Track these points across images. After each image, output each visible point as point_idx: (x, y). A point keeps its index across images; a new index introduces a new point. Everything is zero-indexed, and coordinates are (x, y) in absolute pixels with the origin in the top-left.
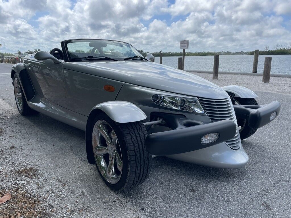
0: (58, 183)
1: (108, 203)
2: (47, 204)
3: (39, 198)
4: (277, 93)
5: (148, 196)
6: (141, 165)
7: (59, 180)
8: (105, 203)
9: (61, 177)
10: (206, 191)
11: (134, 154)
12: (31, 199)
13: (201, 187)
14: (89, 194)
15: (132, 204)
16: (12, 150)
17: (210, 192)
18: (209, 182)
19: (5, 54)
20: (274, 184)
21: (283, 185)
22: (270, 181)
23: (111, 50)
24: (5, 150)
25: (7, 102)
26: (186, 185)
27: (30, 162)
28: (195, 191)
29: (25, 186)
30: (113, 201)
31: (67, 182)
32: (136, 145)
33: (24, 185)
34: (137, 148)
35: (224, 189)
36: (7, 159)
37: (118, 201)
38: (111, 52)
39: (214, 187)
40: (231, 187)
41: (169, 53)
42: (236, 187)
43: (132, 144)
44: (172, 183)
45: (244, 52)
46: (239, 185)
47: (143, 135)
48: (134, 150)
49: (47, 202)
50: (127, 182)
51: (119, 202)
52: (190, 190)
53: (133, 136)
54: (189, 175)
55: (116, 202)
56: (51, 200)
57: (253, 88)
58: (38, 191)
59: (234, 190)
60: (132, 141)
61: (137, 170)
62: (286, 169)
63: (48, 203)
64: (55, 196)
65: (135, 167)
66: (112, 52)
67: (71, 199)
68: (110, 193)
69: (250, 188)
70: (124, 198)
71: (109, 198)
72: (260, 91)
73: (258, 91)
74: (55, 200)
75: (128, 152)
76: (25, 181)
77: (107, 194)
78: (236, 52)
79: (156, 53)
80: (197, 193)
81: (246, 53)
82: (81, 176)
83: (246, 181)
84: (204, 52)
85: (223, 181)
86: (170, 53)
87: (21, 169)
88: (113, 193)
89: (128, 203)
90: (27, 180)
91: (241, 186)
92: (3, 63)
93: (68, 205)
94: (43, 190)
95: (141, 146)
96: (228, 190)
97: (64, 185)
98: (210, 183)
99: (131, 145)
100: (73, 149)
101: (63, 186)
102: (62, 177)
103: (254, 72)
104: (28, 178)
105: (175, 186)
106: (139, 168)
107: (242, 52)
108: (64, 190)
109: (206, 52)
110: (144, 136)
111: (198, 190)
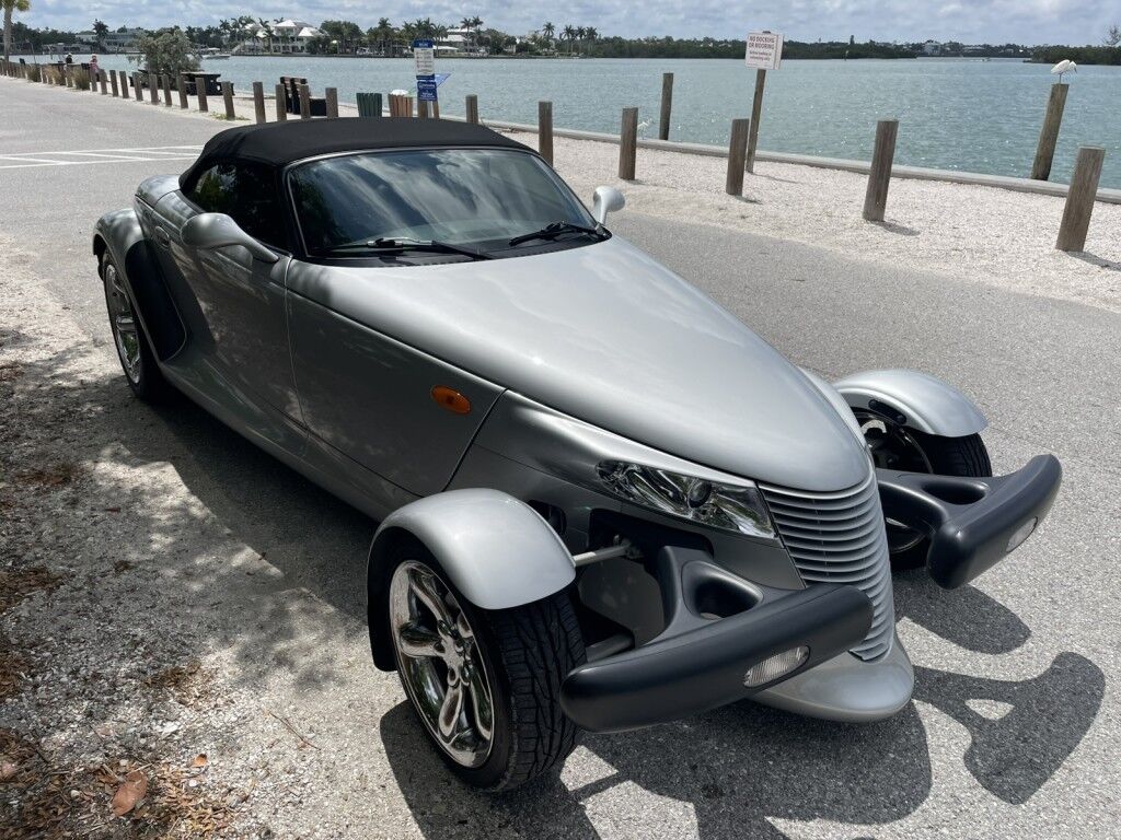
0: (283, 734)
1: (442, 825)
2: (252, 820)
3: (226, 794)
4: (1104, 306)
5: (570, 805)
6: (554, 730)
7: (286, 722)
8: (431, 824)
9: (292, 707)
10: (757, 796)
11: (533, 703)
12: (201, 800)
13: (744, 778)
14: (383, 787)
15: (517, 835)
16: (123, 577)
17: (768, 800)
18: (770, 757)
19: (43, 32)
20: (988, 775)
21: (1017, 781)
22: (976, 764)
23: (467, 24)
24: (99, 578)
25: (80, 325)
26: (695, 767)
27: (190, 635)
28: (722, 794)
29: (179, 741)
30: (457, 821)
31: (311, 730)
32: (540, 673)
33: (176, 738)
34: (543, 682)
35: (815, 793)
36: (111, 622)
37: (471, 820)
38: (465, 30)
39: (786, 780)
40: (841, 784)
41: (707, 40)
42: (858, 784)
43: (527, 673)
44: (651, 755)
45: (1018, 48)
46: (868, 775)
47: (562, 636)
48: (533, 692)
49: (254, 815)
50: (508, 778)
51: (477, 825)
52: (705, 788)
53: (529, 641)
54: (710, 721)
55: (466, 822)
56: (264, 803)
57: (1016, 274)
58: (222, 764)
59: (848, 796)
60: (526, 662)
61: (540, 747)
62: (1043, 711)
63: (256, 817)
64: (275, 789)
65: (533, 742)
66: (472, 30)
67: (326, 803)
68: (449, 784)
69: (904, 789)
70: (492, 807)
71: (443, 808)
72: (1040, 292)
73: (1031, 293)
74: (277, 806)
75: (512, 698)
76: (178, 723)
77: (438, 790)
78: (985, 46)
79: (653, 41)
80: (728, 804)
81: (1025, 49)
82: (357, 708)
83: (894, 759)
84: (852, 42)
85: (818, 756)
86: (713, 41)
87: (159, 667)
88: (457, 784)
89: (504, 831)
90: (185, 717)
91: (874, 782)
92: (40, 86)
93: (318, 826)
94: (239, 763)
95: (556, 673)
96: (830, 796)
97: (303, 744)
98: (774, 761)
99: (524, 674)
100: (326, 580)
101: (299, 749)
102: (295, 710)
103: (1037, 178)
104: (187, 710)
105: (657, 770)
106: (547, 741)
107: (1009, 46)
108: (303, 764)
109: (862, 43)
110: (566, 636)
111: (733, 792)
